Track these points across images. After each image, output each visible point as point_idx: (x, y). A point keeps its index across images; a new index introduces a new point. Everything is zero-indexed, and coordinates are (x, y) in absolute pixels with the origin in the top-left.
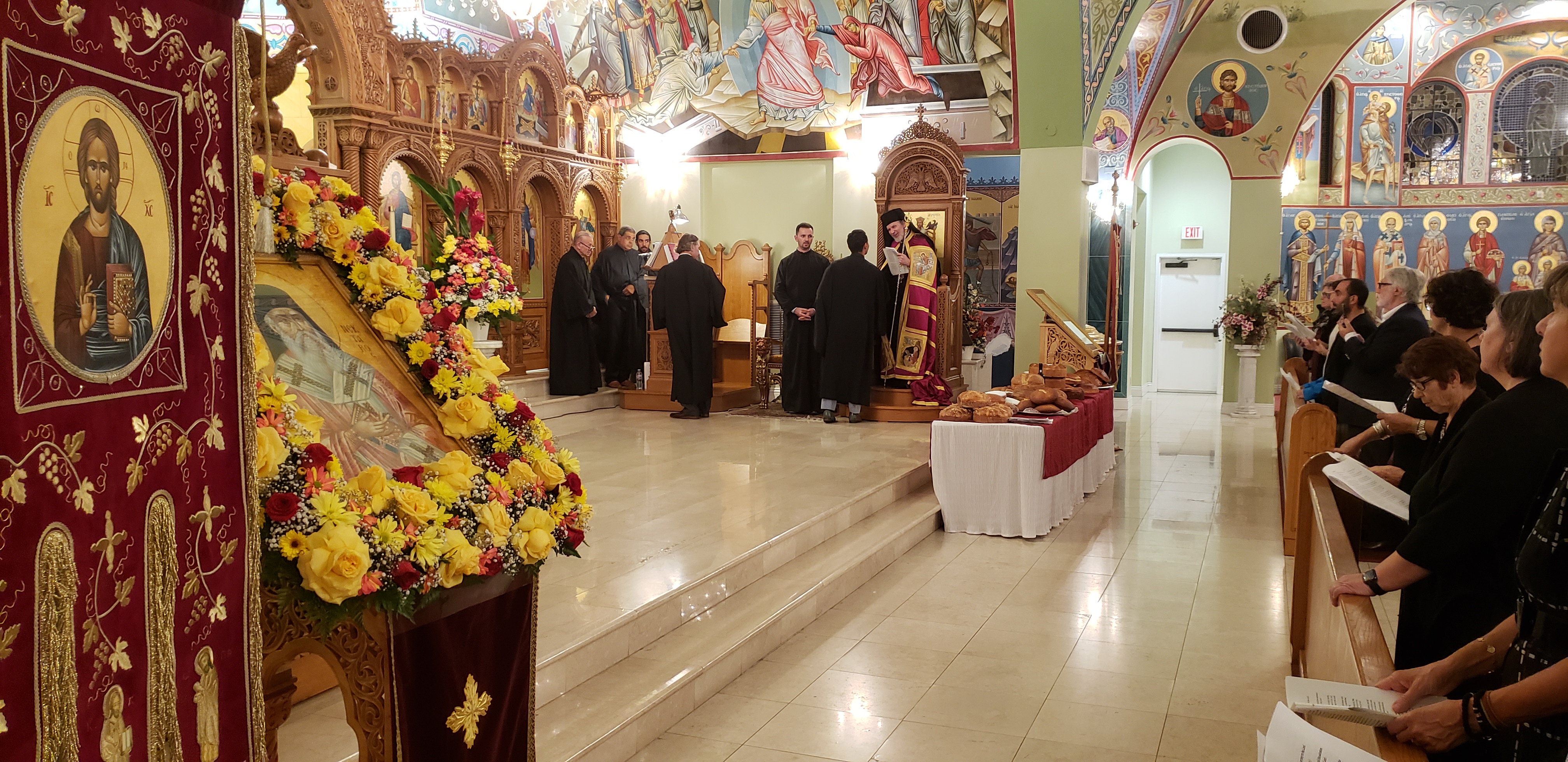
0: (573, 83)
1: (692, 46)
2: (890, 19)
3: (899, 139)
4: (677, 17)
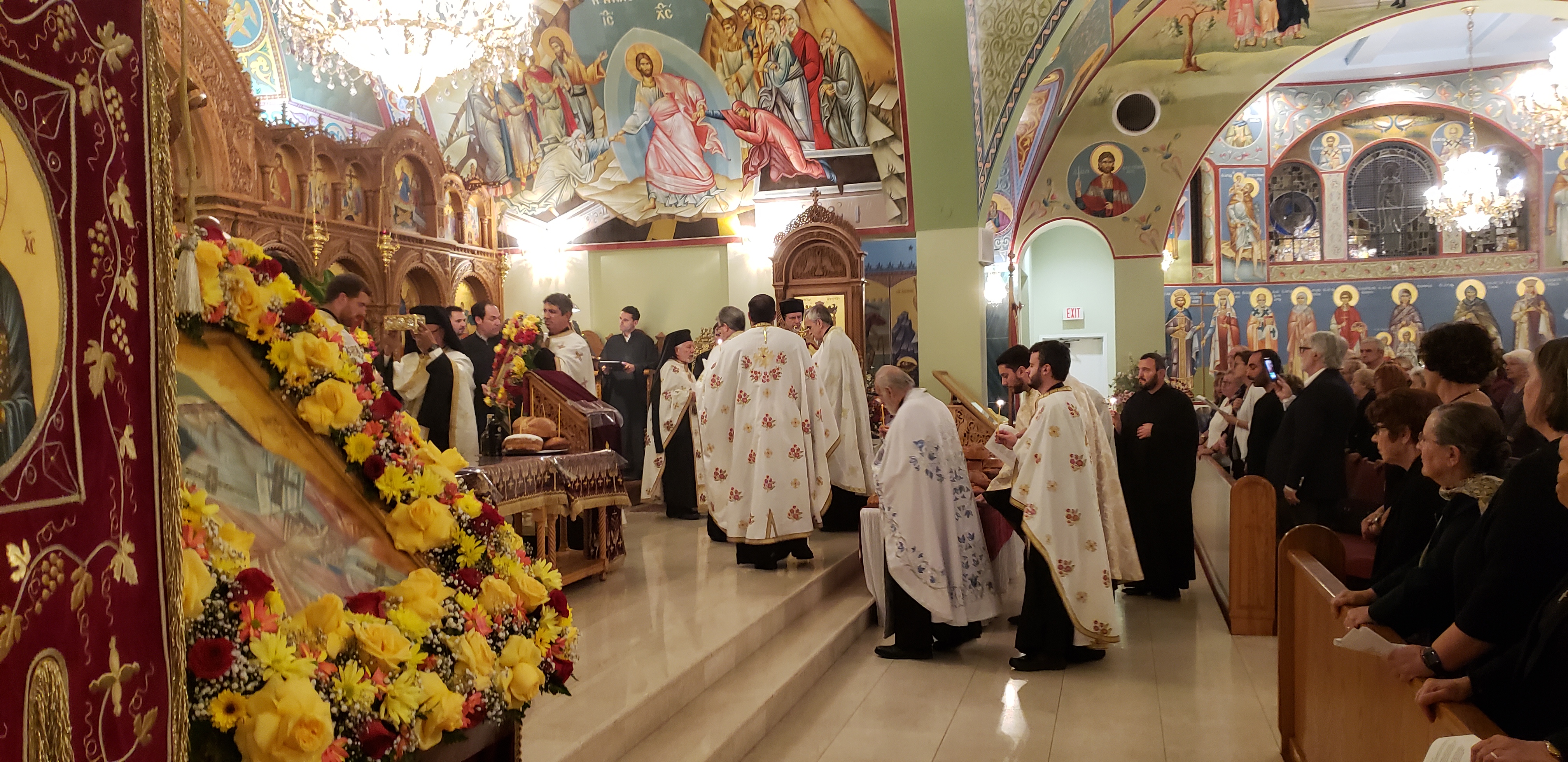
0: (451, 172)
1: (577, 132)
2: (780, 103)
3: (795, 224)
4: (560, 104)
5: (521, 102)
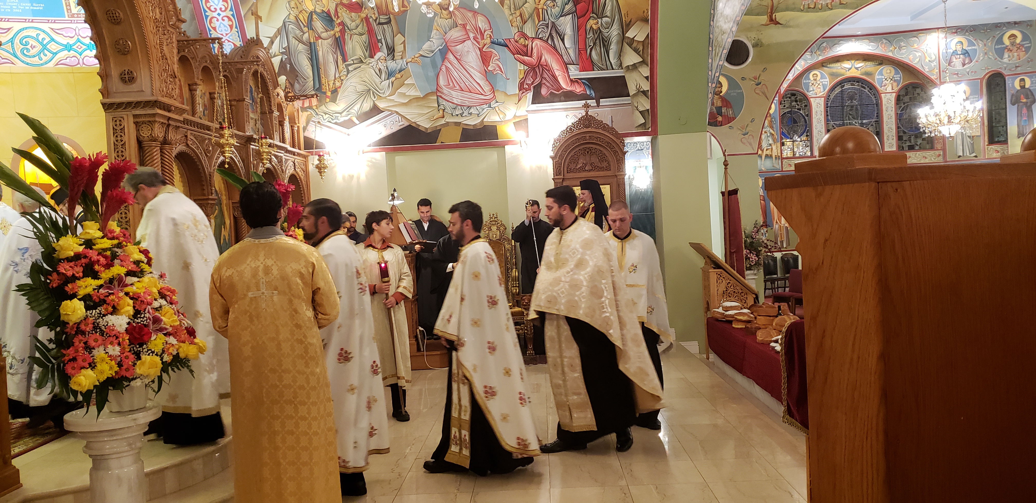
0: (279, 85)
3: (570, 129)
4: (366, 30)
5: (331, 28)
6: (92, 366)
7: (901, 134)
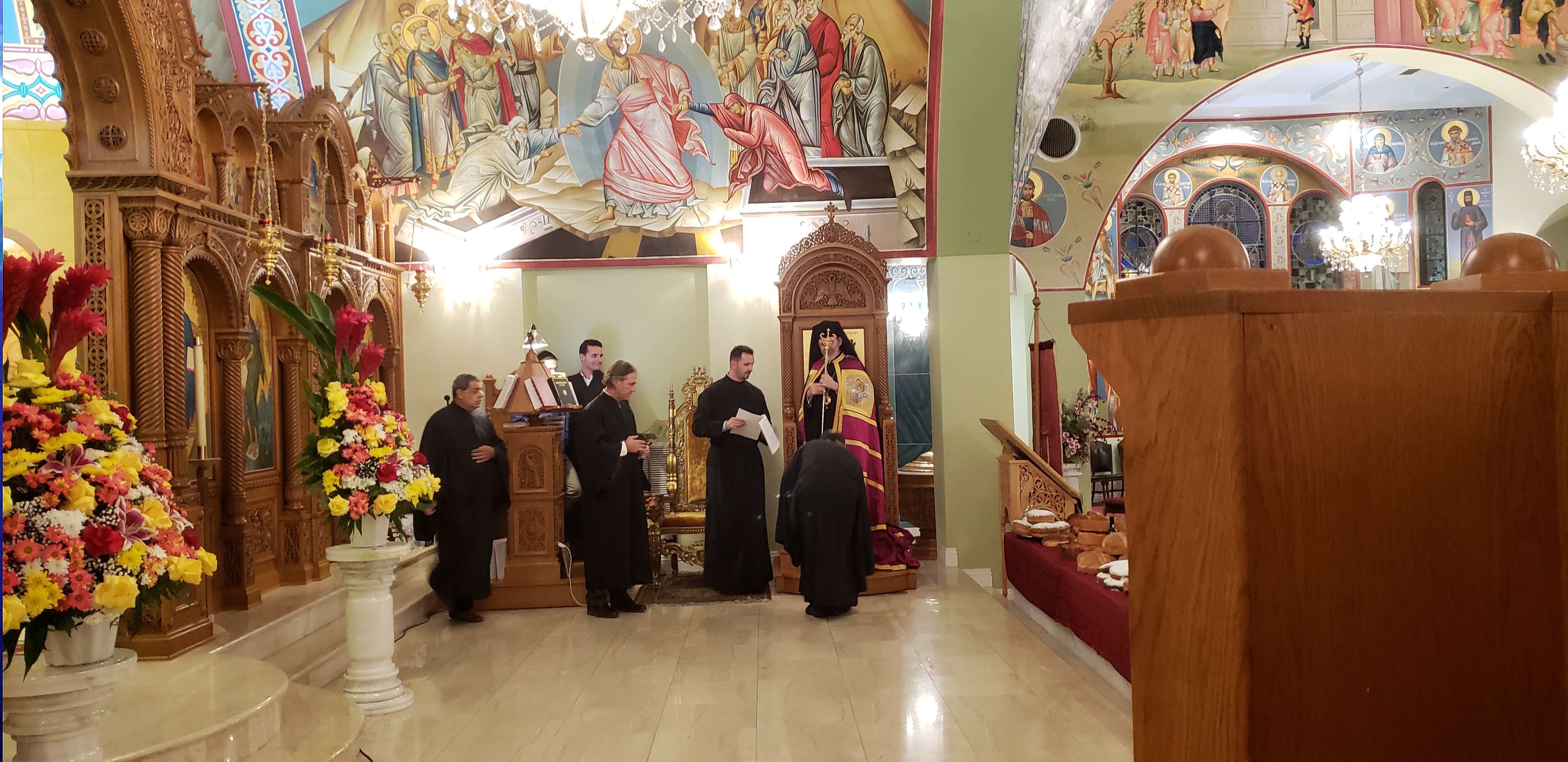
3: (806, 243)
4: (497, 82)
5: (443, 76)
6: (20, 590)
7: (1297, 267)
